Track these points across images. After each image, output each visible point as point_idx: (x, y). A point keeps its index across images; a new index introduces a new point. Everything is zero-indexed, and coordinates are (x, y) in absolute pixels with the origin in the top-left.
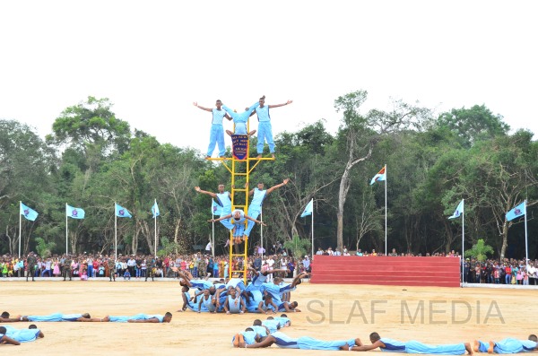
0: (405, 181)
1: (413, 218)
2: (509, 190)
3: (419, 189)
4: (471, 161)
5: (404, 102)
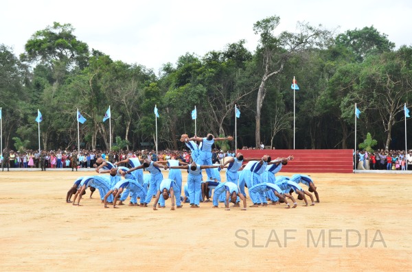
0: (310, 89)
1: (316, 119)
2: (393, 95)
3: (323, 95)
4: (363, 72)
5: (310, 25)
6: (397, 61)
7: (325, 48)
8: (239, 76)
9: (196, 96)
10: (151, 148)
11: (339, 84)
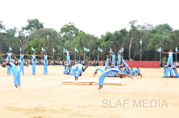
0: (146, 43)
1: (148, 52)
2: (172, 45)
3: (150, 45)
4: (163, 37)
5: (146, 23)
6: (174, 34)
7: (151, 30)
8: (124, 39)
9: (111, 44)
10: (96, 60)
11: (156, 41)
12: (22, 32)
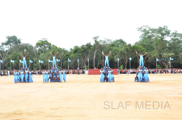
2: (127, 55)
4: (120, 50)
6: (127, 47)
7: (110, 44)
8: (90, 51)
9: (79, 56)
10: (67, 69)
11: (114, 53)
12: (1, 47)
